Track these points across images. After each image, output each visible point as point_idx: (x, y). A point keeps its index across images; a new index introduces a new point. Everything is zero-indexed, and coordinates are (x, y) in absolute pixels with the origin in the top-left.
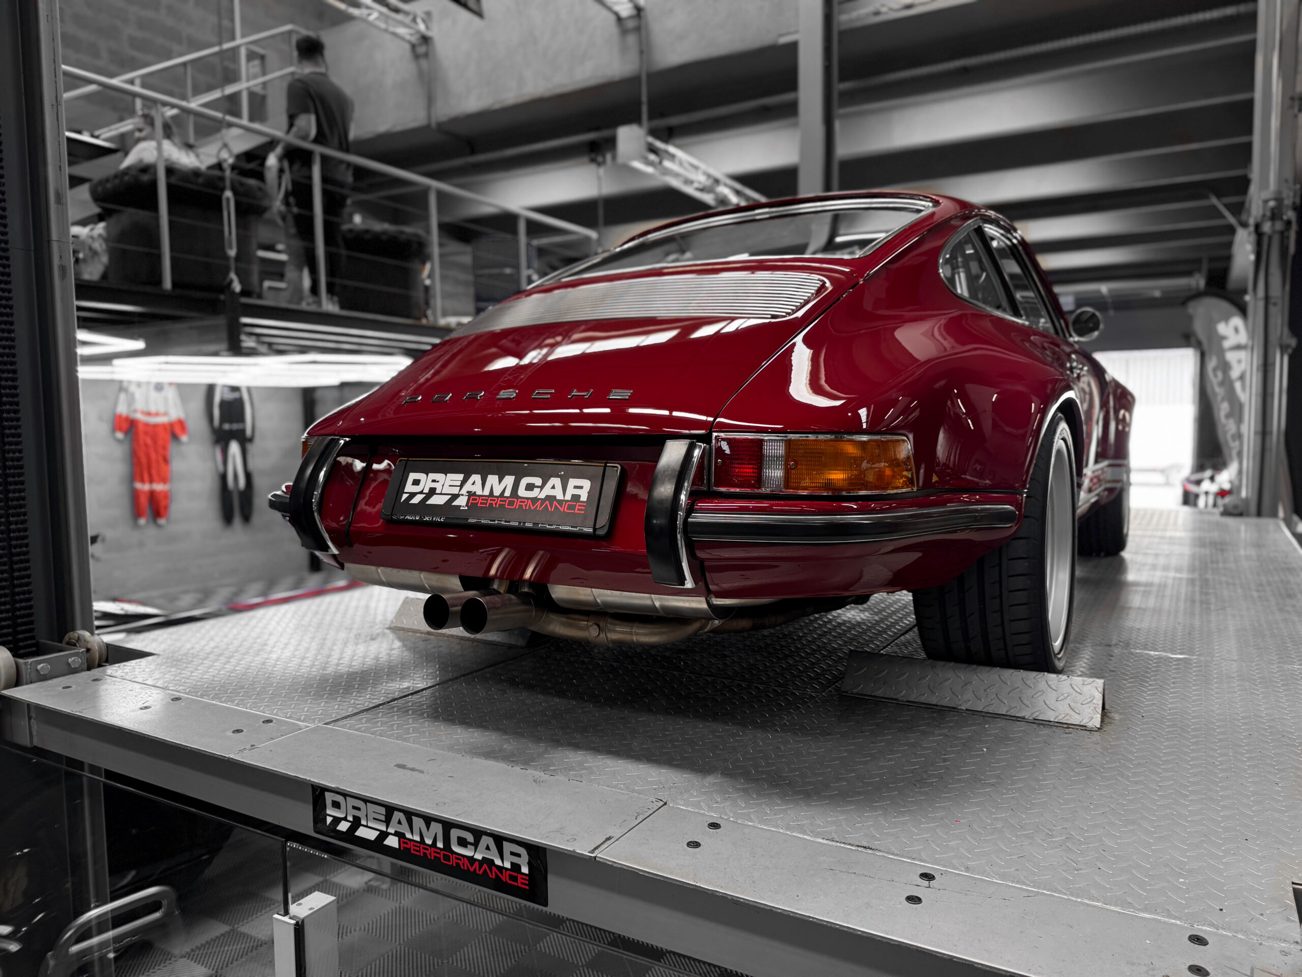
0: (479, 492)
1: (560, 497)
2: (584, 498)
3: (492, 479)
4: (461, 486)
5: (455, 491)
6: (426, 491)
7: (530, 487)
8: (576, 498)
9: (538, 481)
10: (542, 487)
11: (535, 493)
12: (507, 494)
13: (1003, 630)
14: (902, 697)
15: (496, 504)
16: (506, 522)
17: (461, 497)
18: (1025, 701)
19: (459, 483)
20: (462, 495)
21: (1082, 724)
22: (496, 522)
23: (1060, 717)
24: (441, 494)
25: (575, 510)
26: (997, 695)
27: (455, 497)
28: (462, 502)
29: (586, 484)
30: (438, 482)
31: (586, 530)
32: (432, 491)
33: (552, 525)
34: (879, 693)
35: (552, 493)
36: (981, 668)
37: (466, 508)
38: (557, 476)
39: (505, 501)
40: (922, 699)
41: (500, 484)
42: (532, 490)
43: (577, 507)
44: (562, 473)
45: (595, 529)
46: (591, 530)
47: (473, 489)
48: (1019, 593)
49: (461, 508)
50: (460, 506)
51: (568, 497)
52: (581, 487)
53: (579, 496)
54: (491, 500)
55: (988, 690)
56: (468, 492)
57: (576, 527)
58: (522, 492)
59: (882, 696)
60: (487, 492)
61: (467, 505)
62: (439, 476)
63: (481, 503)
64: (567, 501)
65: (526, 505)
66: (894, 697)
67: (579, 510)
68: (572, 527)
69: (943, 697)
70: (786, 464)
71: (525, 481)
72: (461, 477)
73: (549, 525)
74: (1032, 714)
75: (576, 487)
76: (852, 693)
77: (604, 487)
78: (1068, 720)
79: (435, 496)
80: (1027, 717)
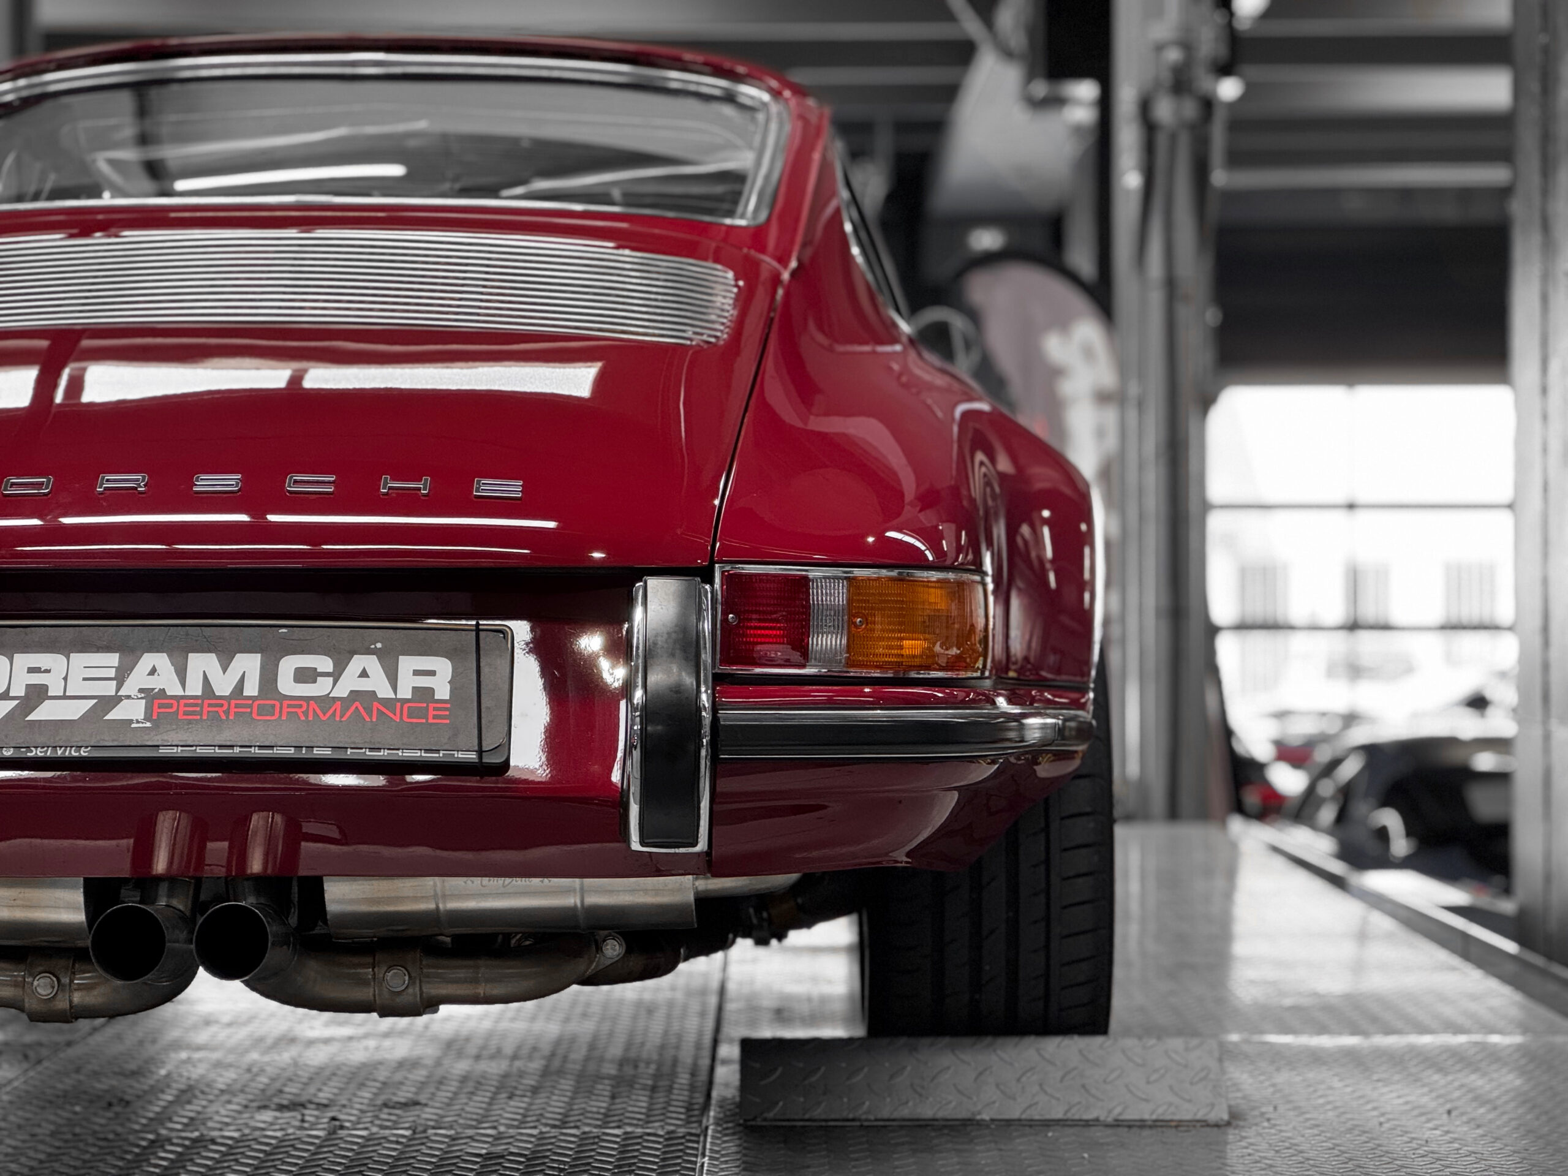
0: (174, 689)
1: (384, 691)
2: (443, 692)
3: (202, 664)
4: (121, 678)
5: (108, 689)
6: (18, 690)
7: (305, 676)
8: (424, 694)
9: (324, 663)
10: (336, 675)
11: (321, 688)
12: (251, 689)
13: (1048, 958)
14: (865, 1113)
15: (227, 713)
16: (260, 747)
17: (125, 702)
18: (1093, 1091)
19: (112, 673)
20: (128, 697)
21: (1199, 1116)
22: (237, 750)
23: (1160, 1110)
24: (65, 697)
25: (427, 719)
26: (1041, 1085)
27: (109, 702)
28: (132, 711)
29: (443, 667)
30: (48, 671)
31: (461, 756)
32: (37, 694)
33: (379, 749)
34: (818, 1112)
35: (364, 685)
36: (1000, 1041)
37: (148, 725)
38: (368, 652)
39: (251, 706)
40: (905, 1112)
41: (224, 673)
42: (315, 681)
43: (431, 713)
44: (379, 645)
45: (480, 752)
46: (472, 756)
47: (154, 683)
48: (1080, 880)
49: (133, 726)
50: (131, 721)
51: (405, 692)
52: (432, 673)
53: (430, 691)
54: (210, 705)
55: (1024, 1079)
56: (141, 690)
57: (438, 751)
58: (287, 685)
59: (823, 1117)
60: (195, 688)
61: (147, 718)
62: (52, 661)
63: (186, 713)
64: (405, 701)
65: (306, 714)
66: (851, 1116)
67: (435, 717)
68: (427, 751)
69: (944, 1102)
70: (851, 623)
71: (289, 665)
72: (113, 659)
73: (371, 749)
74: (1110, 1112)
75: (417, 673)
76: (765, 1120)
77: (485, 670)
78: (1173, 1114)
79: (47, 702)
80: (1102, 1118)
